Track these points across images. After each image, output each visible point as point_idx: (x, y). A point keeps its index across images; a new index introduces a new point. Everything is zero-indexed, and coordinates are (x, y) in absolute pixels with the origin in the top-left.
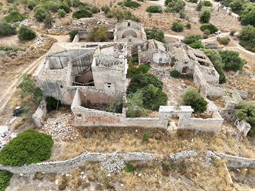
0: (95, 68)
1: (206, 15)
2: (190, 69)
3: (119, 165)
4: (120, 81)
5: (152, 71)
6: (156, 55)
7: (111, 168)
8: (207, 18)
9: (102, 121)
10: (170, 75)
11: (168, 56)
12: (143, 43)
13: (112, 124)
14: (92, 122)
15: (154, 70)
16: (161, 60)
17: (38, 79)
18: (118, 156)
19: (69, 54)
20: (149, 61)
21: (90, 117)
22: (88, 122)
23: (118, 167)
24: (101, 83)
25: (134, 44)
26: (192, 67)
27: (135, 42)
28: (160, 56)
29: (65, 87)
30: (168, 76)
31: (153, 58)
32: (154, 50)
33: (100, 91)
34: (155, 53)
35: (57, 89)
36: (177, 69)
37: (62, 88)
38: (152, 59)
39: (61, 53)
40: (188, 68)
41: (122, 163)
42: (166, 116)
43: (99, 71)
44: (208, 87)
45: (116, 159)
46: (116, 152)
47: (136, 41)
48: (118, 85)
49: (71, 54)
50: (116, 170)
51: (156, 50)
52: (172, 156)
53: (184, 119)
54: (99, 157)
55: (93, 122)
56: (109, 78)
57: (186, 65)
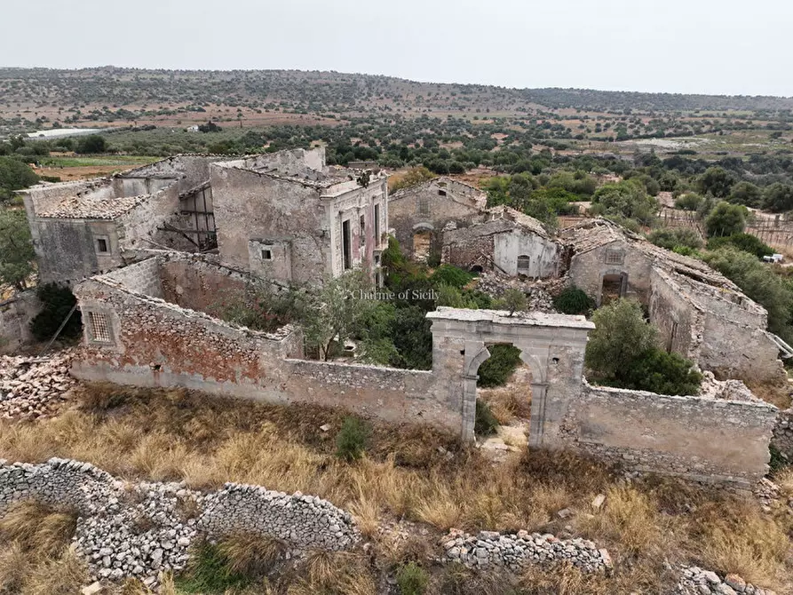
0: (221, 172)
1: (727, 215)
2: (633, 287)
3: (168, 546)
4: (309, 238)
5: (481, 284)
6: (503, 243)
7: (120, 556)
8: (729, 225)
9: (187, 363)
10: (553, 303)
11: (552, 249)
12: (470, 216)
13: (229, 381)
14: (146, 367)
15: (488, 284)
16: (524, 261)
17: (33, 209)
18: (180, 501)
19: (178, 170)
20: (478, 263)
21: (142, 333)
22: (133, 363)
23: (157, 555)
24: (240, 240)
25: (437, 218)
26: (642, 280)
27: (441, 213)
28: (521, 249)
29: (113, 249)
30: (542, 307)
31: (496, 254)
32: (498, 225)
33: (234, 275)
34: (501, 235)
35: (86, 255)
36: (580, 285)
37: (104, 253)
38: (489, 256)
39: (155, 168)
40: (627, 283)
41: (184, 540)
42: (463, 352)
43: (235, 185)
44: (700, 312)
45: (162, 514)
46: (183, 483)
47: (443, 208)
48: (305, 255)
49: (182, 171)
50: (139, 569)
51: (506, 224)
52: (456, 544)
53: (554, 380)
54: (86, 488)
55: (152, 364)
56: (270, 218)
57: (617, 269)
